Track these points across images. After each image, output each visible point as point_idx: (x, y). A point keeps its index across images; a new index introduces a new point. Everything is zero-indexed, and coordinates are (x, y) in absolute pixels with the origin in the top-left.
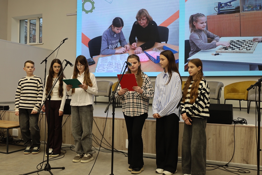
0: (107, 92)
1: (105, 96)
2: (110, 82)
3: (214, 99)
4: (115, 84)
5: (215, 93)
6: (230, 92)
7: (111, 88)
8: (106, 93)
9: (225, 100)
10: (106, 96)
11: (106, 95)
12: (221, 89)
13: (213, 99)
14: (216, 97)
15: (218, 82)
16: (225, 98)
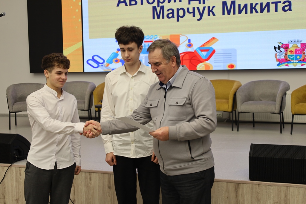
0: (84, 102)
1: (81, 110)
2: (89, 83)
3: (274, 113)
4: (98, 87)
5: (275, 101)
6: (302, 102)
7: (91, 94)
8: (83, 105)
9: (293, 116)
10: (83, 110)
11: (83, 108)
12: (286, 94)
13: (271, 113)
14: (277, 110)
15: (279, 82)
16: (293, 113)
